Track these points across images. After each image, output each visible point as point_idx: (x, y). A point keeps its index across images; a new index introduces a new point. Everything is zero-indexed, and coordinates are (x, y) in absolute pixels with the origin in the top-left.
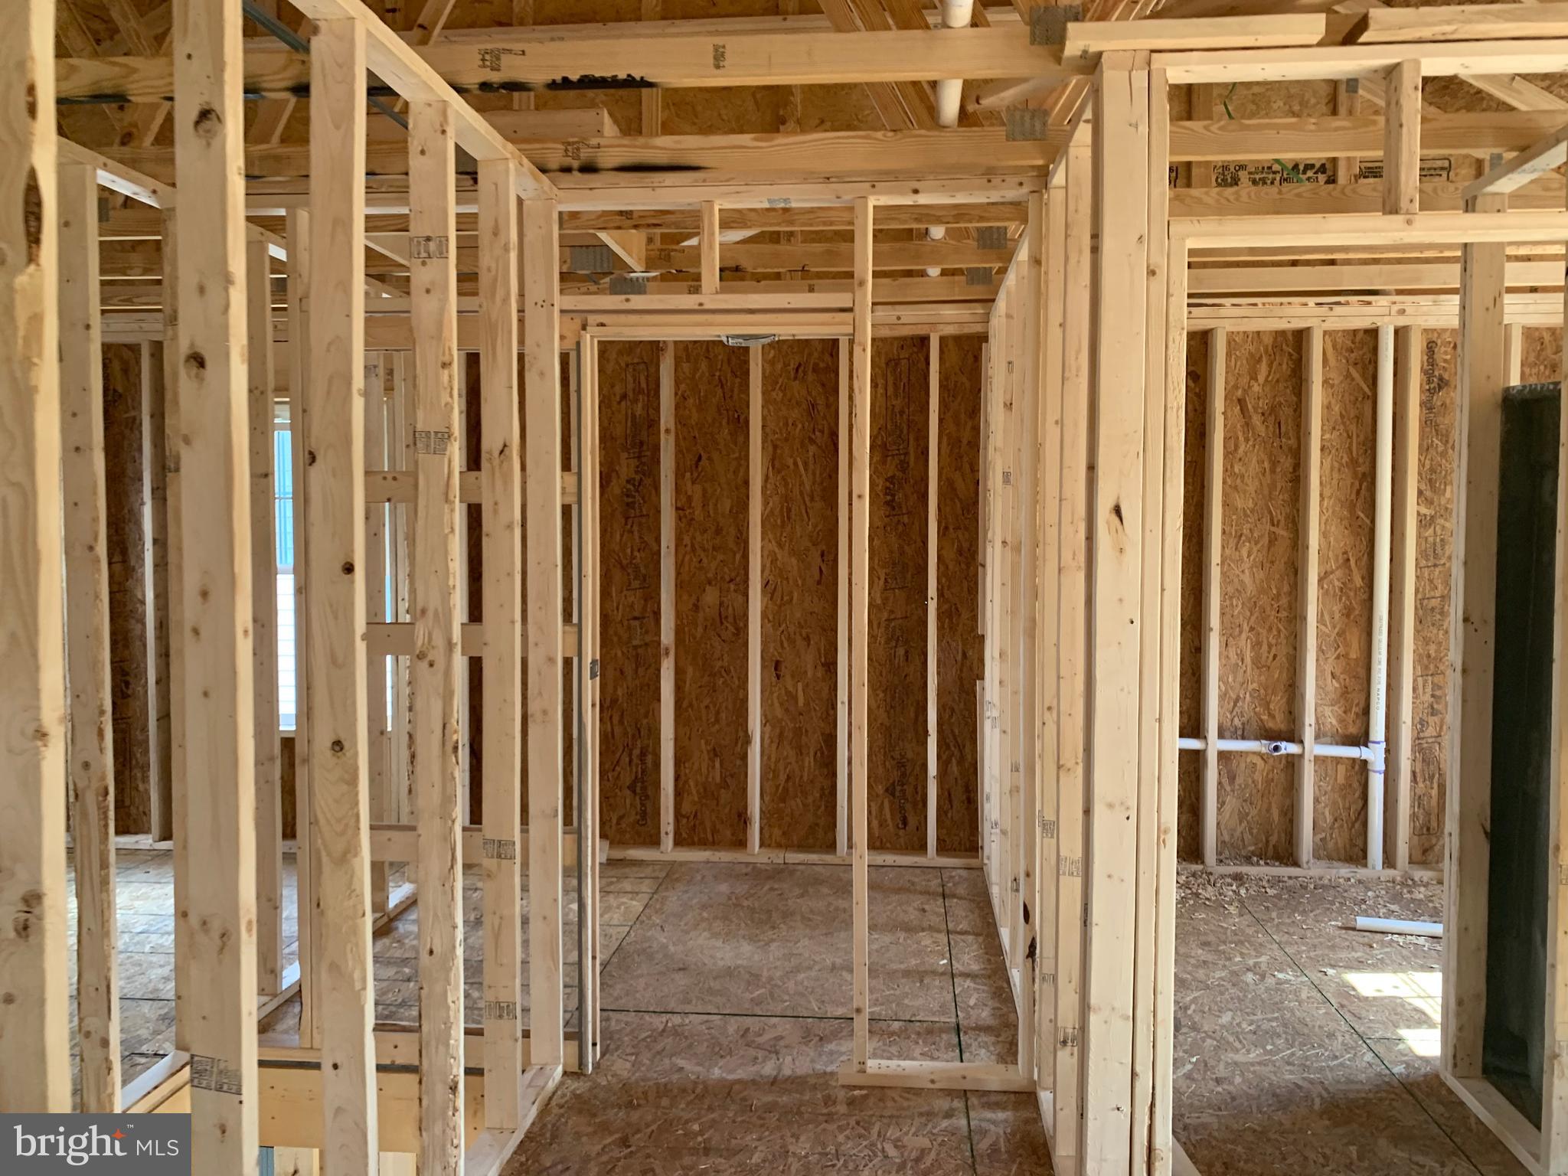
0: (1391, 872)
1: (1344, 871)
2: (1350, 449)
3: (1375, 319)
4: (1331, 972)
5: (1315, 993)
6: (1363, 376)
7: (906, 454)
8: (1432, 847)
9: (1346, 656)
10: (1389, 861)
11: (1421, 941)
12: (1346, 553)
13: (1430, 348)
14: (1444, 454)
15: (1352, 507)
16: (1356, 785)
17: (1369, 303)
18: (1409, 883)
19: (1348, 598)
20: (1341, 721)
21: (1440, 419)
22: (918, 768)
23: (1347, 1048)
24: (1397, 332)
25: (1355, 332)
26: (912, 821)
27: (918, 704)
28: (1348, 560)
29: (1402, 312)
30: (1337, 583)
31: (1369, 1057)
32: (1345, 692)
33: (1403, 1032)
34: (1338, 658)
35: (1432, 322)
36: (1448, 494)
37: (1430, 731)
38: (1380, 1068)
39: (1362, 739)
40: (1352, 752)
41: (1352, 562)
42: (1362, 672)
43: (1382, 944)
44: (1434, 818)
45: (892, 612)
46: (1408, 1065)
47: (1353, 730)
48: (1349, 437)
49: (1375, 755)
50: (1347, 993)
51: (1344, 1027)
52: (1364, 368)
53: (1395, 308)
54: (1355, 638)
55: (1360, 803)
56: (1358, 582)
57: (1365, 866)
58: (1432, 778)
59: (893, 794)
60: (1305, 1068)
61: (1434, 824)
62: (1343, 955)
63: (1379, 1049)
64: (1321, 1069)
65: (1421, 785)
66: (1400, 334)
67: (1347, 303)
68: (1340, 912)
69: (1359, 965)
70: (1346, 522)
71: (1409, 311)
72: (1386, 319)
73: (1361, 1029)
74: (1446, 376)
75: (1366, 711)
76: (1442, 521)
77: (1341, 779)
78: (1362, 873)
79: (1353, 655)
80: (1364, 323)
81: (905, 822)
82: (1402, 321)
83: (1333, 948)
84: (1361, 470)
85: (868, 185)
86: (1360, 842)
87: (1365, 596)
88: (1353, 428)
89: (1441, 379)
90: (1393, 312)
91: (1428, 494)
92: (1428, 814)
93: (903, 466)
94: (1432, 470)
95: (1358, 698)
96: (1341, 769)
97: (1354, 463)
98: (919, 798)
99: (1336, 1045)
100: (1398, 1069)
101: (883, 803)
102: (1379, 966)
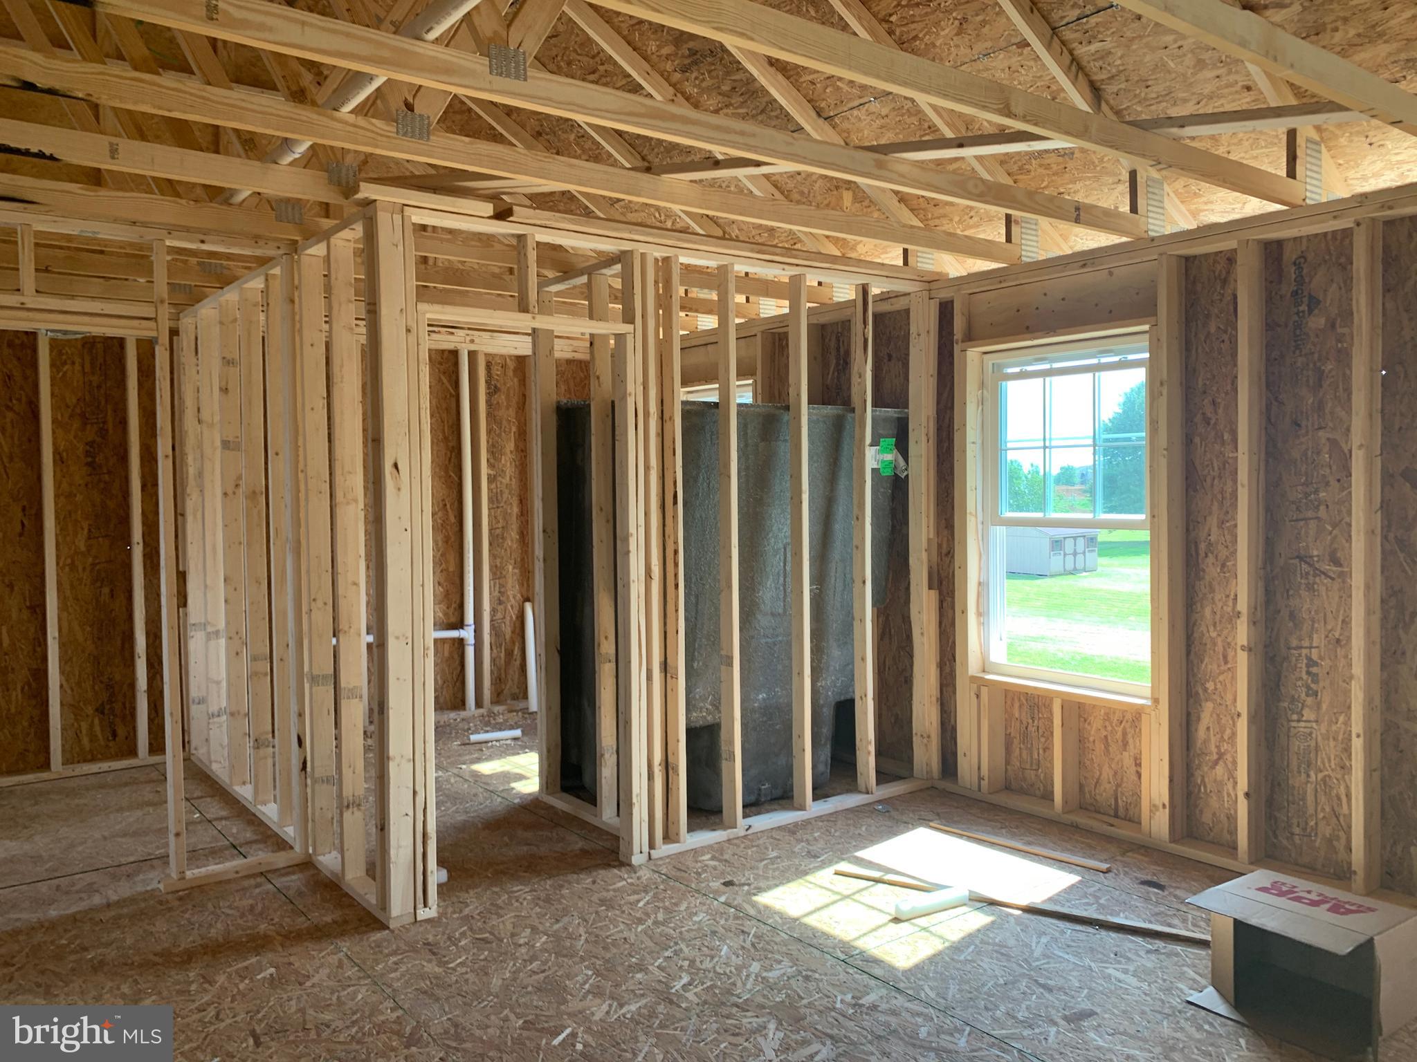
0: (481, 711)
1: (453, 715)
2: (444, 430)
3: (457, 345)
4: (464, 767)
5: (458, 779)
6: (449, 381)
7: (104, 423)
8: (502, 691)
9: (447, 570)
10: (479, 704)
11: (509, 742)
12: (443, 500)
13: (489, 366)
14: (499, 436)
15: (446, 472)
16: (456, 656)
17: (453, 333)
18: (491, 714)
19: (447, 530)
20: (446, 614)
21: (496, 413)
22: (125, 687)
23: (486, 799)
24: (470, 352)
25: (443, 351)
26: (121, 732)
27: (124, 633)
28: (445, 505)
29: (472, 341)
30: (439, 521)
31: (499, 800)
32: (447, 594)
33: (513, 785)
34: (442, 571)
35: (490, 350)
36: (503, 462)
37: (499, 615)
38: (507, 803)
39: (460, 625)
40: (454, 634)
41: (448, 506)
42: (458, 581)
43: (488, 748)
44: (503, 671)
45: (96, 557)
46: (521, 798)
47: (453, 620)
48: (443, 422)
49: (468, 634)
50: (477, 776)
51: (481, 790)
52: (450, 377)
53: (468, 338)
54: (452, 558)
55: (459, 669)
56: (452, 519)
57: (465, 709)
58: (501, 645)
59: (103, 713)
60: (467, 813)
61: (503, 676)
62: (467, 757)
63: (504, 795)
64: (476, 811)
65: (495, 651)
66: (472, 355)
67: (439, 332)
68: (457, 738)
69: (478, 760)
70: (443, 480)
71: (477, 341)
72: (463, 345)
73: (491, 789)
74: (498, 385)
75: (461, 606)
76: (500, 479)
77: (446, 654)
78: (463, 714)
79: (451, 569)
80: (451, 346)
81: (114, 735)
82: (473, 347)
83: (460, 755)
84: (450, 444)
85: (166, 232)
86: (460, 695)
87: (457, 529)
88: (444, 415)
89: (496, 387)
90: (467, 341)
91: (492, 461)
92: (499, 670)
93: (103, 432)
94: (493, 446)
95: (456, 598)
96: (447, 646)
97: (446, 439)
98: (128, 712)
99: (481, 798)
100: (517, 801)
101: (92, 722)
102: (490, 758)
